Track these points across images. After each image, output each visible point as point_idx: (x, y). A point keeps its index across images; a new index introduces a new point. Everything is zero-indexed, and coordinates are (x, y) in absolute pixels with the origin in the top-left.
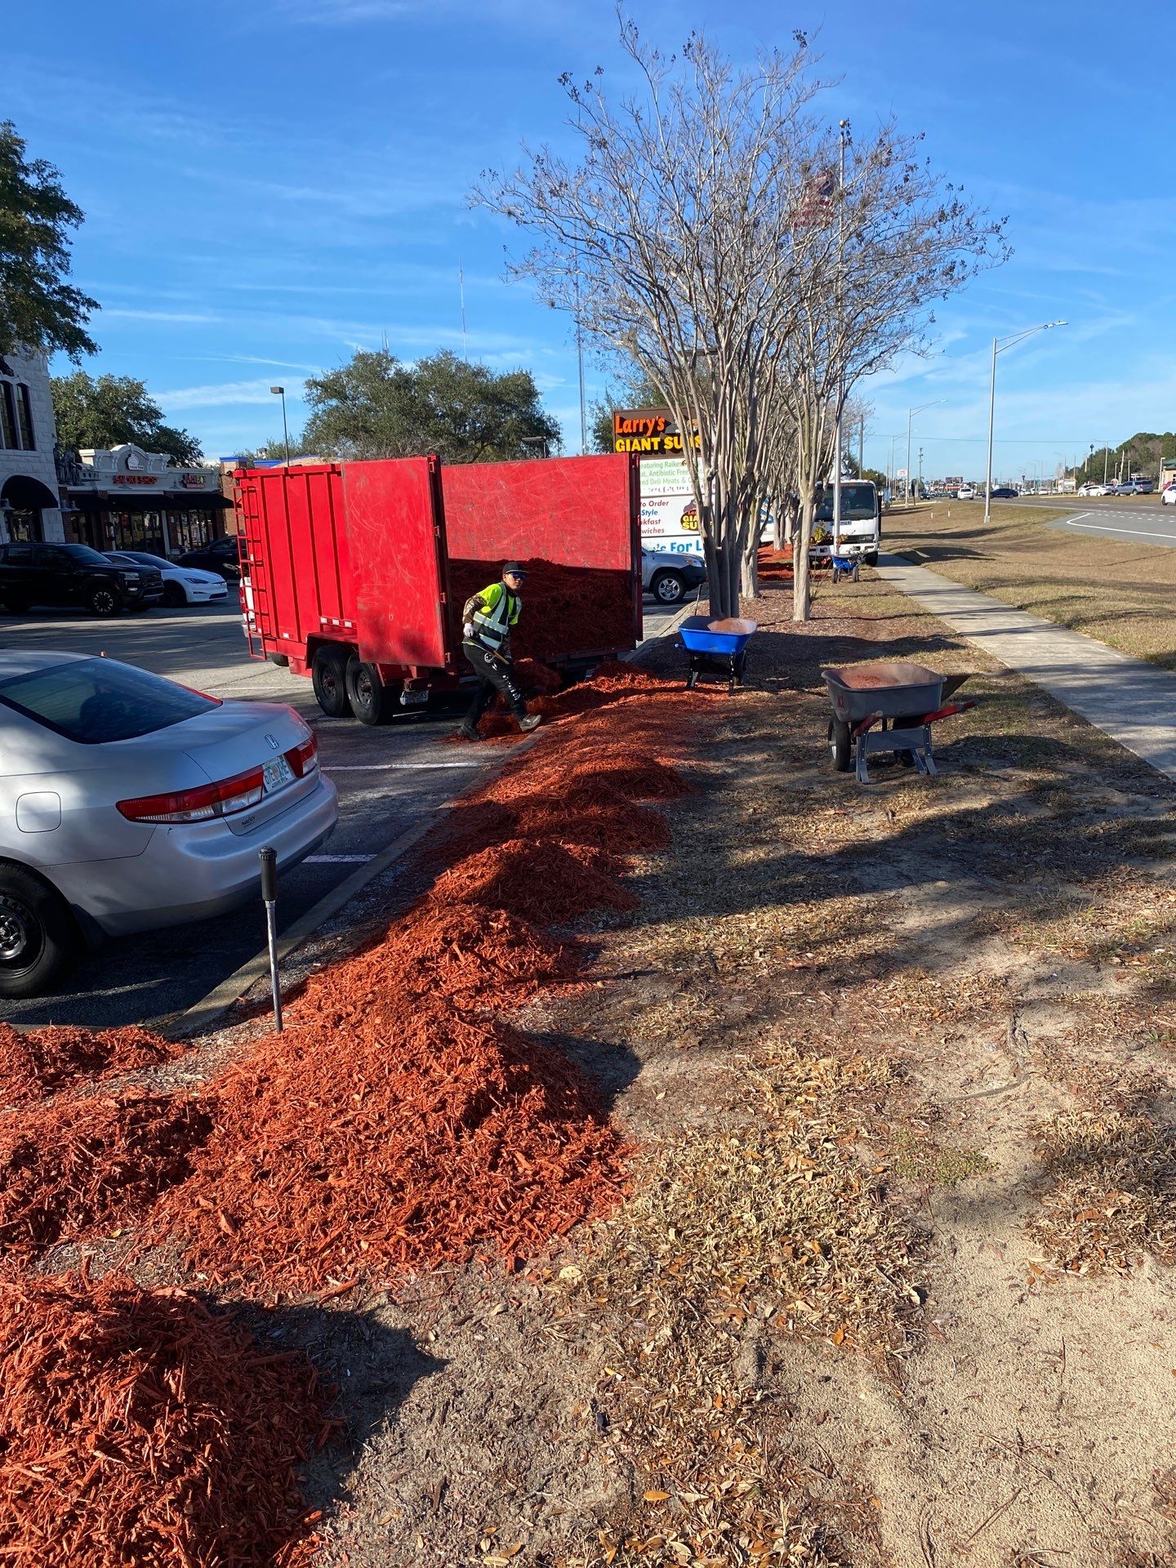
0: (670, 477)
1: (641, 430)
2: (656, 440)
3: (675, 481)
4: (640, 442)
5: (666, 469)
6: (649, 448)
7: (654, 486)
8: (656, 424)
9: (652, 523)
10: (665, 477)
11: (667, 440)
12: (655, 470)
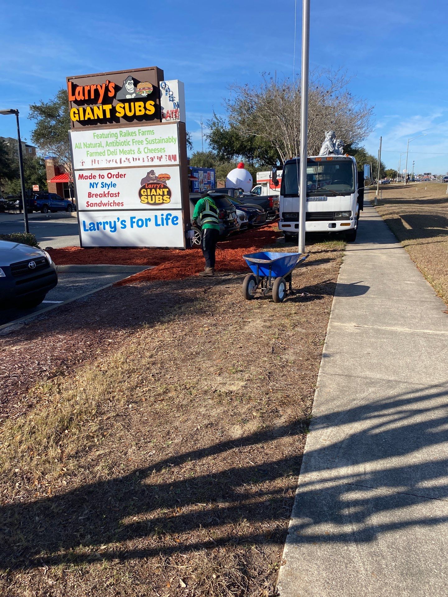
0: (126, 148)
1: (93, 97)
2: (108, 107)
3: (130, 152)
4: (92, 110)
5: (122, 139)
6: (101, 117)
7: (111, 157)
8: (107, 90)
9: (112, 195)
10: (121, 148)
11: (119, 107)
12: (110, 140)
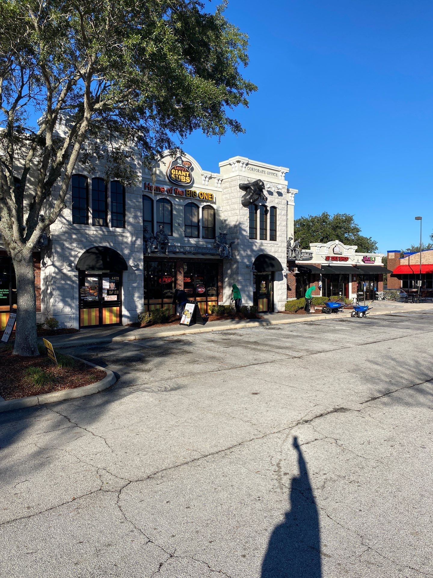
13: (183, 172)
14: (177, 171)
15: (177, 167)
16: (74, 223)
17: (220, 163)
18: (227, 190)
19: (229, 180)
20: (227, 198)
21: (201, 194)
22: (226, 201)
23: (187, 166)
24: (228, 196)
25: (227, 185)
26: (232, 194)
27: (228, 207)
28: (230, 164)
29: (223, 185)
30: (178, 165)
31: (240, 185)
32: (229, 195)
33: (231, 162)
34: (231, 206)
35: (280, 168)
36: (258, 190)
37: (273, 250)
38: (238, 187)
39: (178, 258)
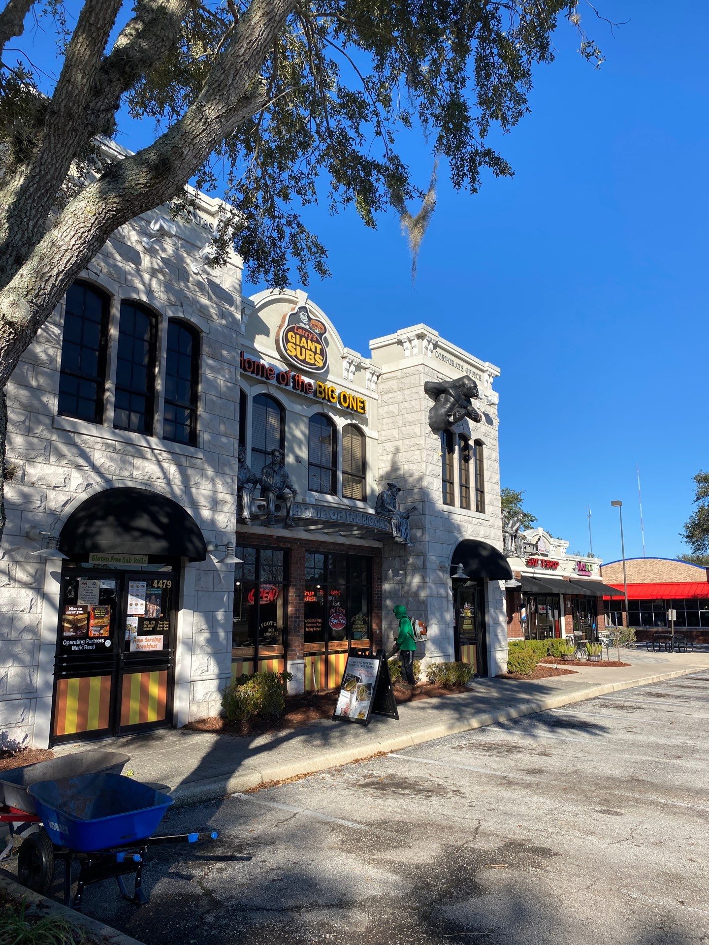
13: (309, 342)
14: (298, 337)
15: (298, 328)
16: (60, 413)
17: (371, 342)
18: (391, 395)
19: (399, 374)
20: (392, 412)
21: (345, 396)
22: (390, 420)
23: (317, 331)
24: (394, 408)
25: (393, 384)
26: (407, 405)
27: (395, 433)
28: (400, 343)
29: (382, 387)
30: (301, 325)
31: (426, 383)
32: (396, 406)
33: (403, 338)
34: (403, 429)
35: (487, 364)
36: (463, 397)
37: (483, 532)
38: (422, 389)
39: (294, 540)
